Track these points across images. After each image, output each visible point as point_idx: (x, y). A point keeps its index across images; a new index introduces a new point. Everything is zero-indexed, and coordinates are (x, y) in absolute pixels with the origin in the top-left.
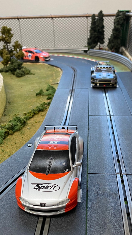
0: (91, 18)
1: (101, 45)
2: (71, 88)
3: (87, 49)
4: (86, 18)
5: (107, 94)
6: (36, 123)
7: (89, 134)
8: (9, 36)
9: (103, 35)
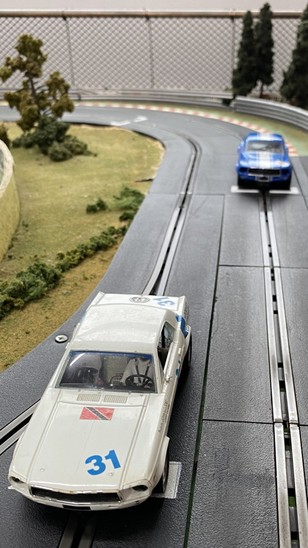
0: (241, 20)
1: (265, 87)
2: (183, 193)
3: (231, 97)
4: (229, 21)
5: (270, 214)
6: (86, 279)
7: (215, 313)
8: (35, 59)
9: (271, 62)
